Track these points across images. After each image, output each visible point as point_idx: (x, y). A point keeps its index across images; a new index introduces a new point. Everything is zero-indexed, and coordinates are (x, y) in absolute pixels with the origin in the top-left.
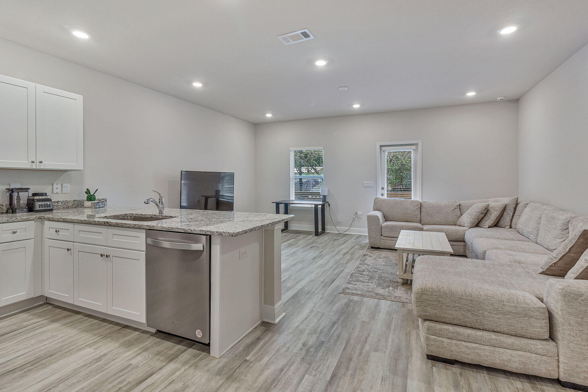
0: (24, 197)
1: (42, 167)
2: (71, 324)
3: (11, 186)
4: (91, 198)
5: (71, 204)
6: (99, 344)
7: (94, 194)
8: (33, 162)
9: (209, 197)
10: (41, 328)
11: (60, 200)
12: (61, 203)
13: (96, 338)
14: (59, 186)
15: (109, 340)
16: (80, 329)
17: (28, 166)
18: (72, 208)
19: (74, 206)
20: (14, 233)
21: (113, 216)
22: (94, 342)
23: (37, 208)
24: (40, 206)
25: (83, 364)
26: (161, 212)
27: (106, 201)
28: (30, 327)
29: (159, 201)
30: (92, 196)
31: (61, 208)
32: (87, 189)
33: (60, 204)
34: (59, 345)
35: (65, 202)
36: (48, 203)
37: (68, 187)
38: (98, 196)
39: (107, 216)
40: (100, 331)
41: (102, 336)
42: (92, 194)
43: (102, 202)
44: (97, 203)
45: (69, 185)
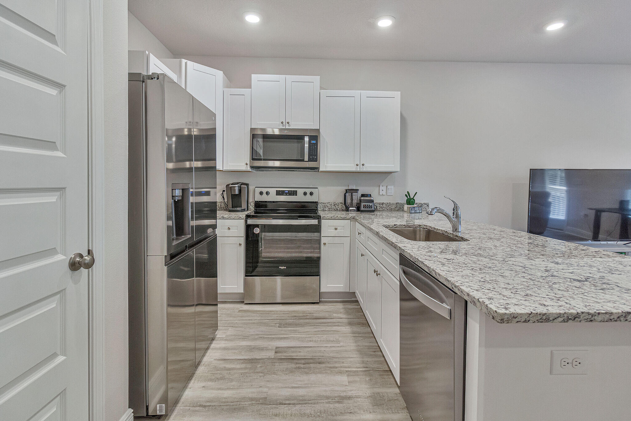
0: (356, 197)
1: (365, 169)
2: (356, 335)
3: (349, 187)
4: (410, 201)
5: (393, 207)
6: (357, 379)
7: (413, 198)
8: (357, 165)
9: (604, 211)
10: (338, 326)
11: (384, 202)
12: (386, 205)
13: (361, 367)
14: (384, 188)
15: (367, 379)
16: (358, 346)
17: (354, 169)
18: (395, 210)
19: (397, 209)
20: (336, 229)
21: (404, 225)
22: (355, 371)
23: (362, 209)
24: (364, 207)
25: (328, 394)
26: (455, 229)
27: (428, 206)
28: (334, 320)
29: (453, 213)
30: (411, 199)
31: (385, 210)
32: (408, 192)
33: (384, 206)
34: (331, 355)
35: (389, 204)
36: (371, 204)
37: (392, 189)
38: (418, 200)
39: (396, 225)
40: (369, 359)
41: (367, 369)
42: (412, 197)
43: (419, 207)
44: (413, 207)
45: (392, 187)
